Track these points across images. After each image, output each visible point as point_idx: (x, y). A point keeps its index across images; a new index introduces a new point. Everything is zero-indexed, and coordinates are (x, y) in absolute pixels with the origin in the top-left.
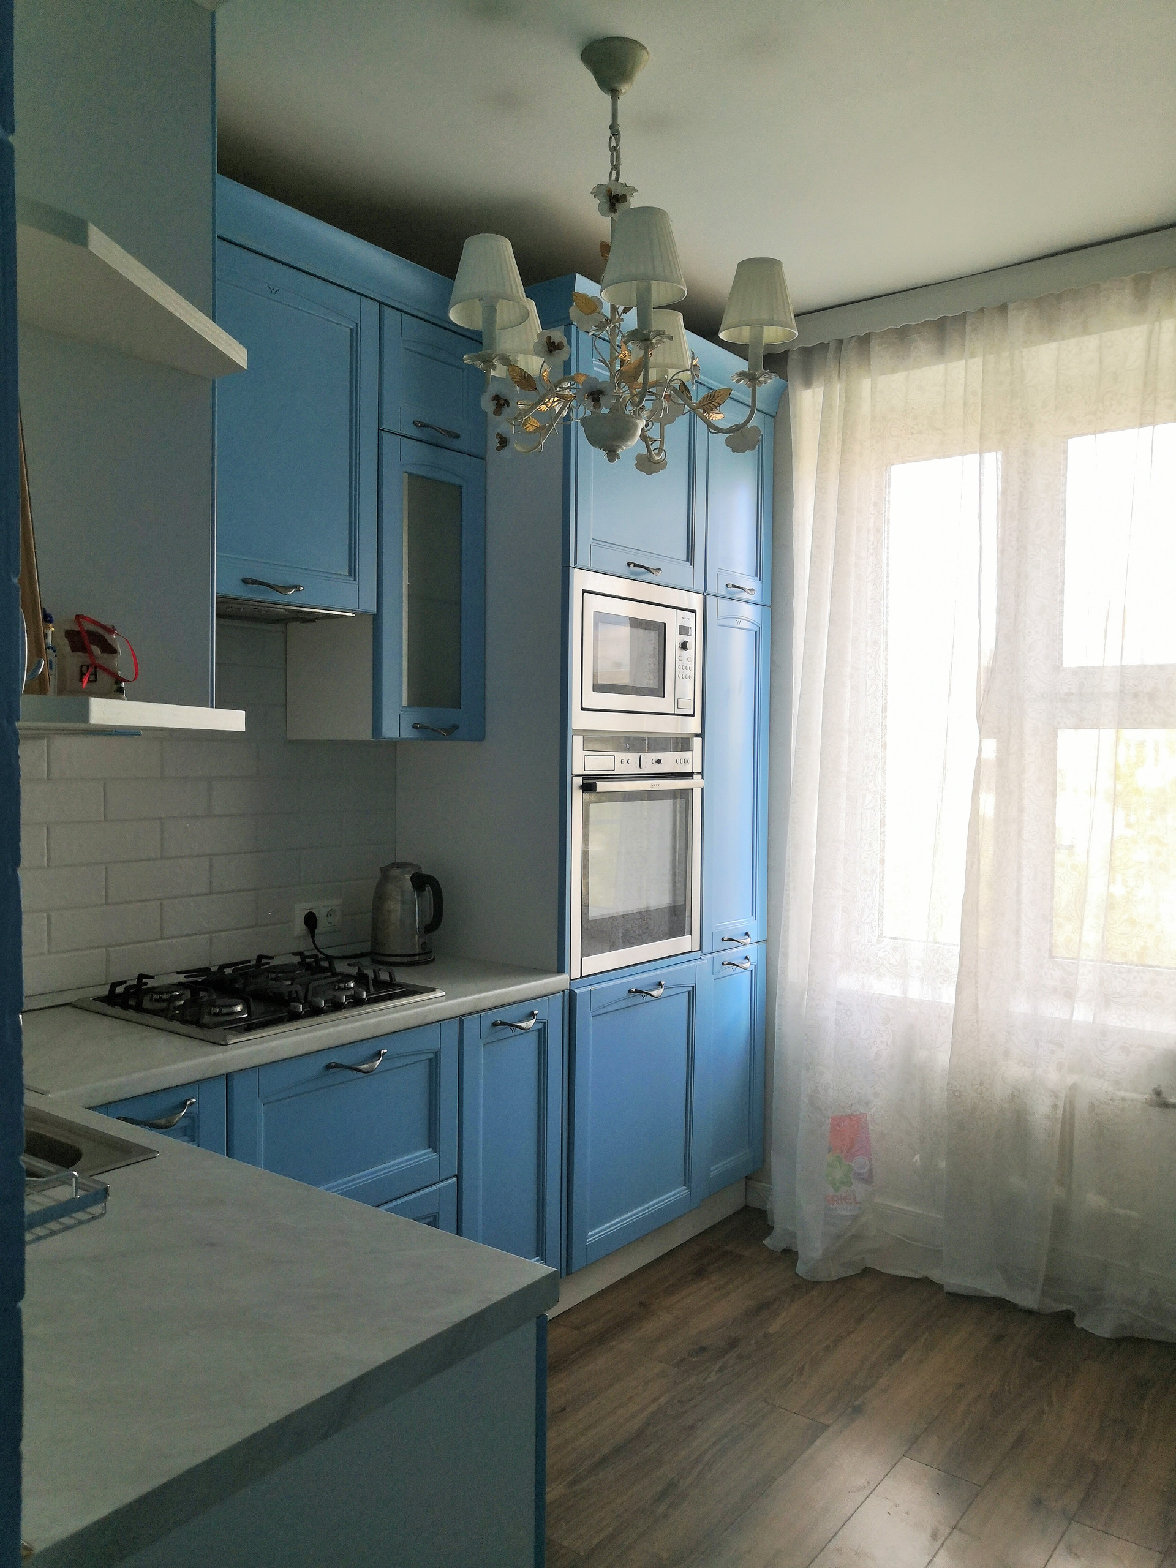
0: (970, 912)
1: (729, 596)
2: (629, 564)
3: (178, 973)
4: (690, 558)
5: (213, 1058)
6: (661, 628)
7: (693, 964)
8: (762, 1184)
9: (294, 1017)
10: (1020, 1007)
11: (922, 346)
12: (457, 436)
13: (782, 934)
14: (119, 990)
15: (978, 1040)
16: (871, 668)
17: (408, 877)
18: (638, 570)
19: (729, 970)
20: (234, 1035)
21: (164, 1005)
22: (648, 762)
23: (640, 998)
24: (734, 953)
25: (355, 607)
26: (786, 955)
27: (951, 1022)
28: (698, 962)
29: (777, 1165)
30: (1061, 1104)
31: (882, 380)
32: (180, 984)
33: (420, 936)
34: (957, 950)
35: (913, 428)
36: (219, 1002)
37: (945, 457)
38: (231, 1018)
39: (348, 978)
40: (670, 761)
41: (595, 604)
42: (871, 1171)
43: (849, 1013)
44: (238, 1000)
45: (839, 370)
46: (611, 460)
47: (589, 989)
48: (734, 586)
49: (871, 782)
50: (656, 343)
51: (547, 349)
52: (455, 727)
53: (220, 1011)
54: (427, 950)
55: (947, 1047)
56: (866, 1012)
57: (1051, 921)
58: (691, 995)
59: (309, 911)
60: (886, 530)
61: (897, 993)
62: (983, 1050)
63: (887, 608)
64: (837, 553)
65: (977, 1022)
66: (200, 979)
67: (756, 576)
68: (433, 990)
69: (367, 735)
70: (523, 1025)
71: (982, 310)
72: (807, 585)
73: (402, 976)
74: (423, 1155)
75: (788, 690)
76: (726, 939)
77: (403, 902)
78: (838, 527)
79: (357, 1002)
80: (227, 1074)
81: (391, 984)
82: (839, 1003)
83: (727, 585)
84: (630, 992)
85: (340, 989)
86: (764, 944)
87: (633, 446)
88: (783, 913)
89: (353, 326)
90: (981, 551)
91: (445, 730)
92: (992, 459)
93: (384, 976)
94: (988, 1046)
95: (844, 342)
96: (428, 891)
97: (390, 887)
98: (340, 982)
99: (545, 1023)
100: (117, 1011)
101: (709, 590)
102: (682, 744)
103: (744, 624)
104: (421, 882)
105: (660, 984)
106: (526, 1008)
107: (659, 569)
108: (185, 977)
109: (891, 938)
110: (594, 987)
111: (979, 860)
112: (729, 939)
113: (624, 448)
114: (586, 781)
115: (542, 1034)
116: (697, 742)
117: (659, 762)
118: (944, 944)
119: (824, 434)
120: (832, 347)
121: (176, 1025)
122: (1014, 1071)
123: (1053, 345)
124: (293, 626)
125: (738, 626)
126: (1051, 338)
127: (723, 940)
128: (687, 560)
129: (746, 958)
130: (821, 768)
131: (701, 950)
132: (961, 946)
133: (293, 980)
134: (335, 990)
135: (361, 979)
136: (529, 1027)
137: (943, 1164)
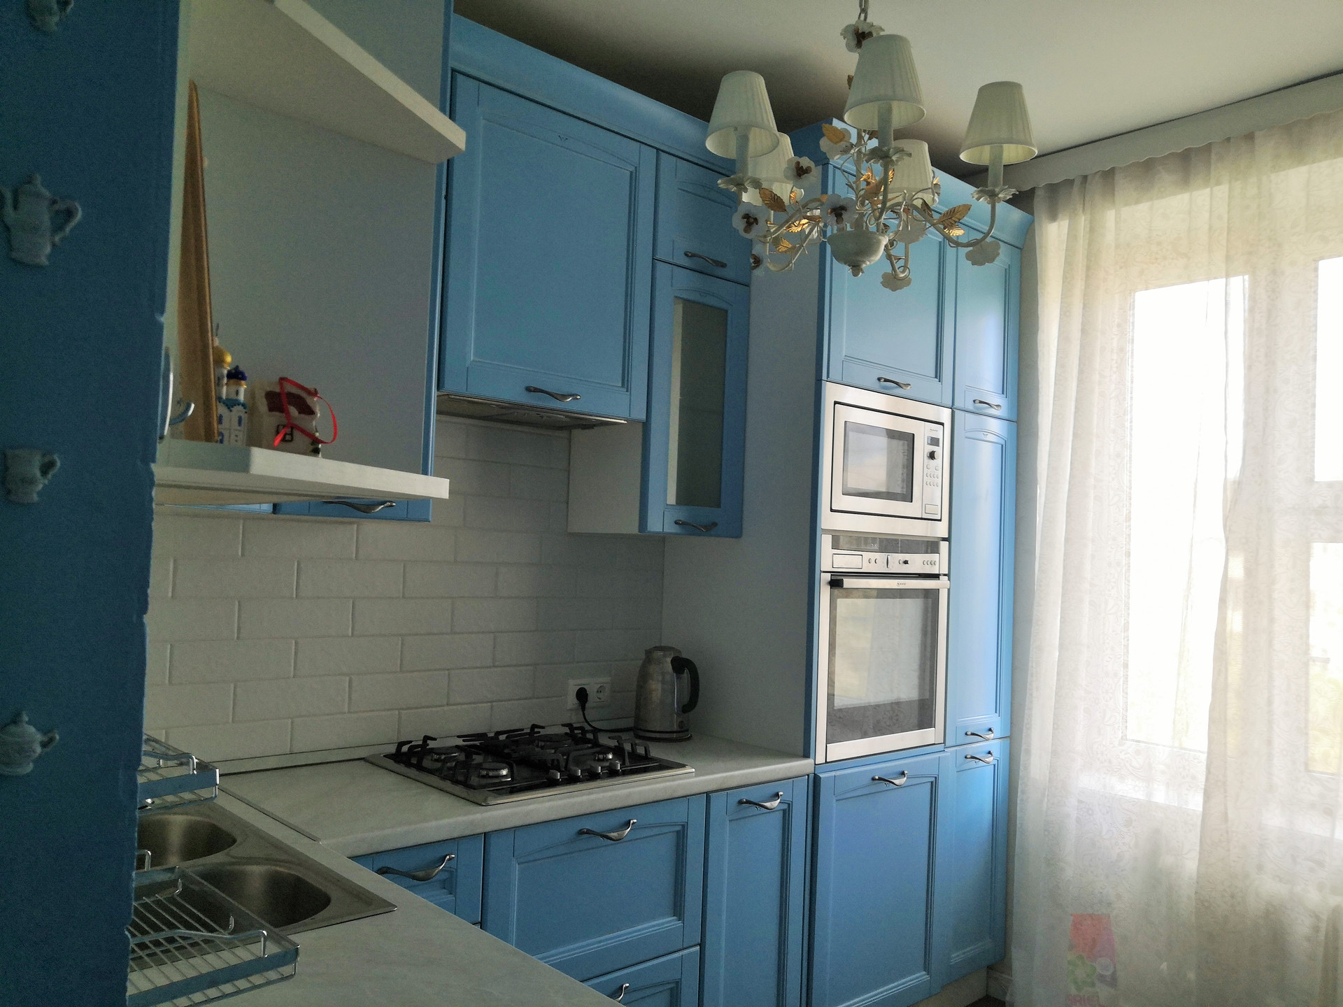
0: (1217, 720)
1: (977, 411)
2: (879, 379)
3: (459, 737)
4: (938, 375)
5: (471, 817)
6: (910, 439)
7: (937, 755)
8: (1003, 975)
9: (552, 783)
10: (1274, 820)
11: (1166, 178)
12: (723, 265)
13: (1024, 731)
14: (405, 749)
15: (1229, 850)
16: (1113, 479)
17: (669, 660)
18: (887, 385)
19: (973, 763)
20: (495, 797)
21: (439, 765)
22: (895, 562)
23: (883, 786)
24: (978, 748)
25: (627, 416)
26: (1028, 752)
27: (1199, 829)
28: (941, 755)
29: (1018, 958)
30: (1323, 926)
31: (1126, 211)
32: (457, 747)
33: (678, 715)
34: (1204, 757)
35: (1157, 253)
36: (486, 766)
37: (1191, 282)
38: (497, 781)
39: (609, 750)
40: (918, 562)
41: (845, 414)
42: (1114, 973)
43: (1090, 812)
44: (505, 765)
45: (1084, 204)
46: (855, 274)
47: (833, 774)
48: (981, 402)
49: (1113, 588)
50: (896, 160)
51: (795, 173)
52: (715, 524)
53: (487, 774)
54: (684, 728)
55: (1195, 855)
56: (1107, 813)
57: (1307, 734)
58: (934, 786)
59: (580, 687)
60: (1130, 349)
61: (1140, 795)
62: (1234, 861)
63: (1131, 422)
64: (1081, 372)
65: (1227, 832)
66: (477, 743)
67: (1003, 393)
68: (683, 766)
69: (634, 529)
70: (768, 804)
71: (1228, 139)
72: (1052, 402)
73: (657, 752)
74: (668, 922)
75: (1033, 499)
76: (969, 733)
77: (663, 682)
78: (1083, 347)
79: (612, 773)
80: (485, 833)
81: (646, 758)
82: (1080, 802)
83: (974, 401)
84: (873, 779)
85: (599, 760)
86: (1008, 741)
87: (876, 261)
88: (1026, 711)
89: (632, 169)
90: (1227, 367)
91: (705, 527)
92: (1239, 284)
93: (641, 750)
94: (1239, 857)
95: (1089, 178)
96: (686, 675)
97: (653, 669)
98: (599, 753)
99: (789, 804)
100: (402, 768)
101: (957, 405)
102: (931, 546)
103: (991, 438)
104: (681, 665)
105: (903, 774)
106: (771, 789)
107: (909, 385)
108: (464, 741)
109: (1133, 740)
110: (838, 773)
111: (1226, 669)
112: (973, 734)
113: (868, 263)
114: (834, 578)
115: (786, 814)
116: (944, 546)
117: (906, 562)
118: (1190, 750)
119: (1069, 263)
120: (1077, 182)
121: (447, 785)
122: (1268, 887)
123: (1303, 170)
124: (577, 433)
125: (985, 439)
126: (1301, 161)
127: (966, 734)
128: (936, 377)
129: (989, 753)
130: (1064, 574)
131: (944, 743)
132: (1210, 753)
133: (556, 749)
134: (595, 760)
135: (618, 752)
136: (772, 807)
137: (1192, 975)
